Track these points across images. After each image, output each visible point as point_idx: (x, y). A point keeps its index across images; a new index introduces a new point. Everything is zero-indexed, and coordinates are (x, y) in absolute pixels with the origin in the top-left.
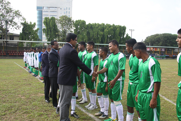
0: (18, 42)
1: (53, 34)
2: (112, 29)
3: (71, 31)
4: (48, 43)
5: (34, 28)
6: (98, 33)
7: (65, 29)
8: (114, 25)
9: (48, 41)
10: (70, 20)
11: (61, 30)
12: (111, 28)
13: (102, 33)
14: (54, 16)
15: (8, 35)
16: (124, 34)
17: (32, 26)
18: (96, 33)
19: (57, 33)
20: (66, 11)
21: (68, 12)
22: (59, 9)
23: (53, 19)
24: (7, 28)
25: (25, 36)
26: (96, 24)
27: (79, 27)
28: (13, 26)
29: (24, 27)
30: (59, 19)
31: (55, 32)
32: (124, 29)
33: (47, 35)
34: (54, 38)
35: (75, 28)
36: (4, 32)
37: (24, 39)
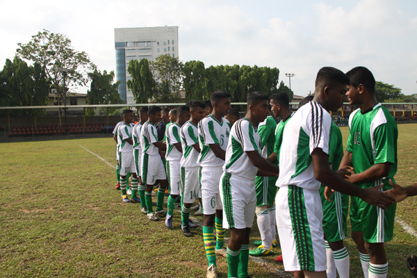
0: (84, 108)
1: (146, 89)
2: (254, 75)
3: (177, 83)
4: (137, 107)
5: (111, 80)
6: (227, 83)
7: (167, 80)
8: (256, 67)
9: (137, 103)
10: (175, 62)
11: (160, 81)
12: (252, 72)
13: (235, 82)
14: (146, 58)
15: (67, 96)
16: (276, 83)
17: (108, 78)
18: (225, 82)
19: (153, 89)
20: (167, 46)
21: (171, 49)
22: (155, 44)
23: (145, 63)
24: (65, 85)
25: (97, 96)
26: (222, 67)
27: (192, 73)
28: (75, 80)
29: (93, 80)
30: (155, 61)
31: (149, 86)
32: (275, 73)
33: (135, 93)
34: (148, 96)
35: (185, 77)
36: (60, 93)
37: (94, 102)
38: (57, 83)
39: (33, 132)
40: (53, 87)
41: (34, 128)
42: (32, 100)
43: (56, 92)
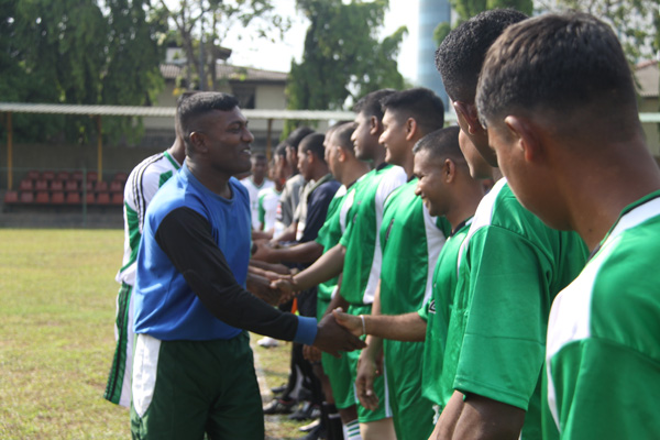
0: (270, 121)
5: (376, 24)
15: (219, 76)
17: (367, 15)
24: (215, 37)
25: (323, 78)
28: (246, 21)
29: (314, 19)
36: (197, 64)
37: (312, 102)
38: (185, 33)
39: (87, 198)
40: (173, 45)
41: (94, 183)
42: (100, 87)
43: (183, 60)
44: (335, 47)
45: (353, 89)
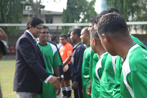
0: (58, 27)
1: (126, 6)
15: (42, 13)
19: (134, 4)
24: (40, 2)
25: (73, 14)
31: (130, 2)
34: (129, 14)
36: (35, 10)
37: (70, 21)
38: (31, 1)
40: (27, 4)
42: (6, 18)
43: (30, 9)
44: (76, 4)
45: (82, 16)
